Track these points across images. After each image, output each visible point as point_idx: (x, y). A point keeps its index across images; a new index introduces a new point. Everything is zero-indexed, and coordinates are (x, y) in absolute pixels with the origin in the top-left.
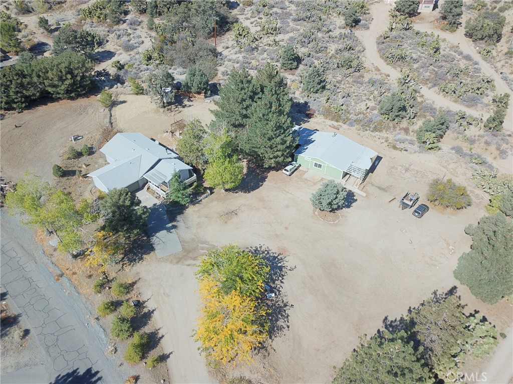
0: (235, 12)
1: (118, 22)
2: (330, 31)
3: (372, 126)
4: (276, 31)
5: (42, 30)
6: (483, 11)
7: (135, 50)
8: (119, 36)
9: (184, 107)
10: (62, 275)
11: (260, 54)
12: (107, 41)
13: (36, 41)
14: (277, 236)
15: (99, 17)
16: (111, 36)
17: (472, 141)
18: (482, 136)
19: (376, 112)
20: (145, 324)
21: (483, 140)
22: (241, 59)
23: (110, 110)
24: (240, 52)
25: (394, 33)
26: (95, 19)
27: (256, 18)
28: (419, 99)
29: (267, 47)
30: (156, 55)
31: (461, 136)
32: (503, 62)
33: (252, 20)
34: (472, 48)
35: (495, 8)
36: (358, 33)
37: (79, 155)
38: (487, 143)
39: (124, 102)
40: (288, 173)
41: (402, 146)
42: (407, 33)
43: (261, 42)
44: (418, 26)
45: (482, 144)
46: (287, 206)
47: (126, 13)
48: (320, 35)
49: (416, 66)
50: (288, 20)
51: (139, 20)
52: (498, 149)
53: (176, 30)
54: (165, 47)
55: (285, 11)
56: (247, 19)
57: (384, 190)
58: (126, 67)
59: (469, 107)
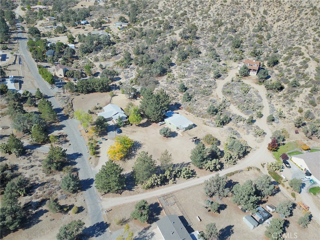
0: (172, 68)
1: (126, 67)
2: (206, 79)
3: (202, 116)
4: (184, 76)
5: (100, 68)
6: (282, 77)
7: (129, 79)
8: (125, 73)
9: (137, 100)
10: (82, 135)
11: (173, 85)
12: (120, 74)
13: (97, 72)
14: (145, 140)
15: (120, 65)
16: (123, 72)
17: (239, 127)
18: (243, 126)
19: (206, 111)
20: (98, 149)
21: (243, 127)
22: (166, 86)
23: (112, 97)
24: (166, 83)
25: (233, 82)
26: (119, 66)
27: (179, 71)
28: (227, 109)
29: (177, 83)
30: (134, 81)
31: (235, 124)
32: (275, 100)
33: (178, 71)
34: (265, 92)
35: (288, 77)
36: (218, 81)
37: (97, 109)
38: (244, 128)
39: (118, 95)
40: (159, 124)
41: (208, 124)
42: (239, 83)
43: (176, 81)
44: (246, 81)
45: (242, 129)
46: (153, 133)
47: (131, 64)
48: (201, 80)
49: (234, 96)
50: (191, 73)
51: (134, 67)
52: (247, 131)
53: (145, 73)
54: (138, 79)
55: (192, 69)
56: (176, 71)
57: (190, 136)
58: (123, 84)
59: (246, 114)
